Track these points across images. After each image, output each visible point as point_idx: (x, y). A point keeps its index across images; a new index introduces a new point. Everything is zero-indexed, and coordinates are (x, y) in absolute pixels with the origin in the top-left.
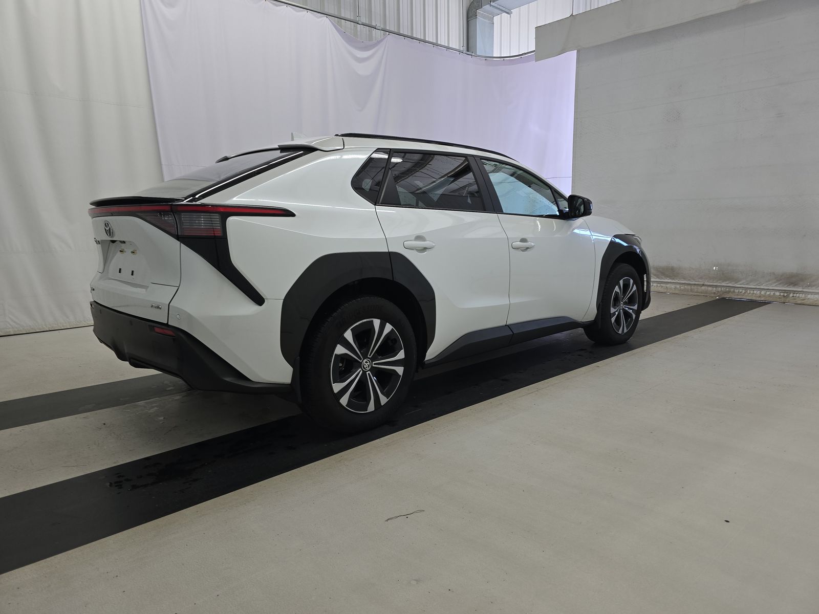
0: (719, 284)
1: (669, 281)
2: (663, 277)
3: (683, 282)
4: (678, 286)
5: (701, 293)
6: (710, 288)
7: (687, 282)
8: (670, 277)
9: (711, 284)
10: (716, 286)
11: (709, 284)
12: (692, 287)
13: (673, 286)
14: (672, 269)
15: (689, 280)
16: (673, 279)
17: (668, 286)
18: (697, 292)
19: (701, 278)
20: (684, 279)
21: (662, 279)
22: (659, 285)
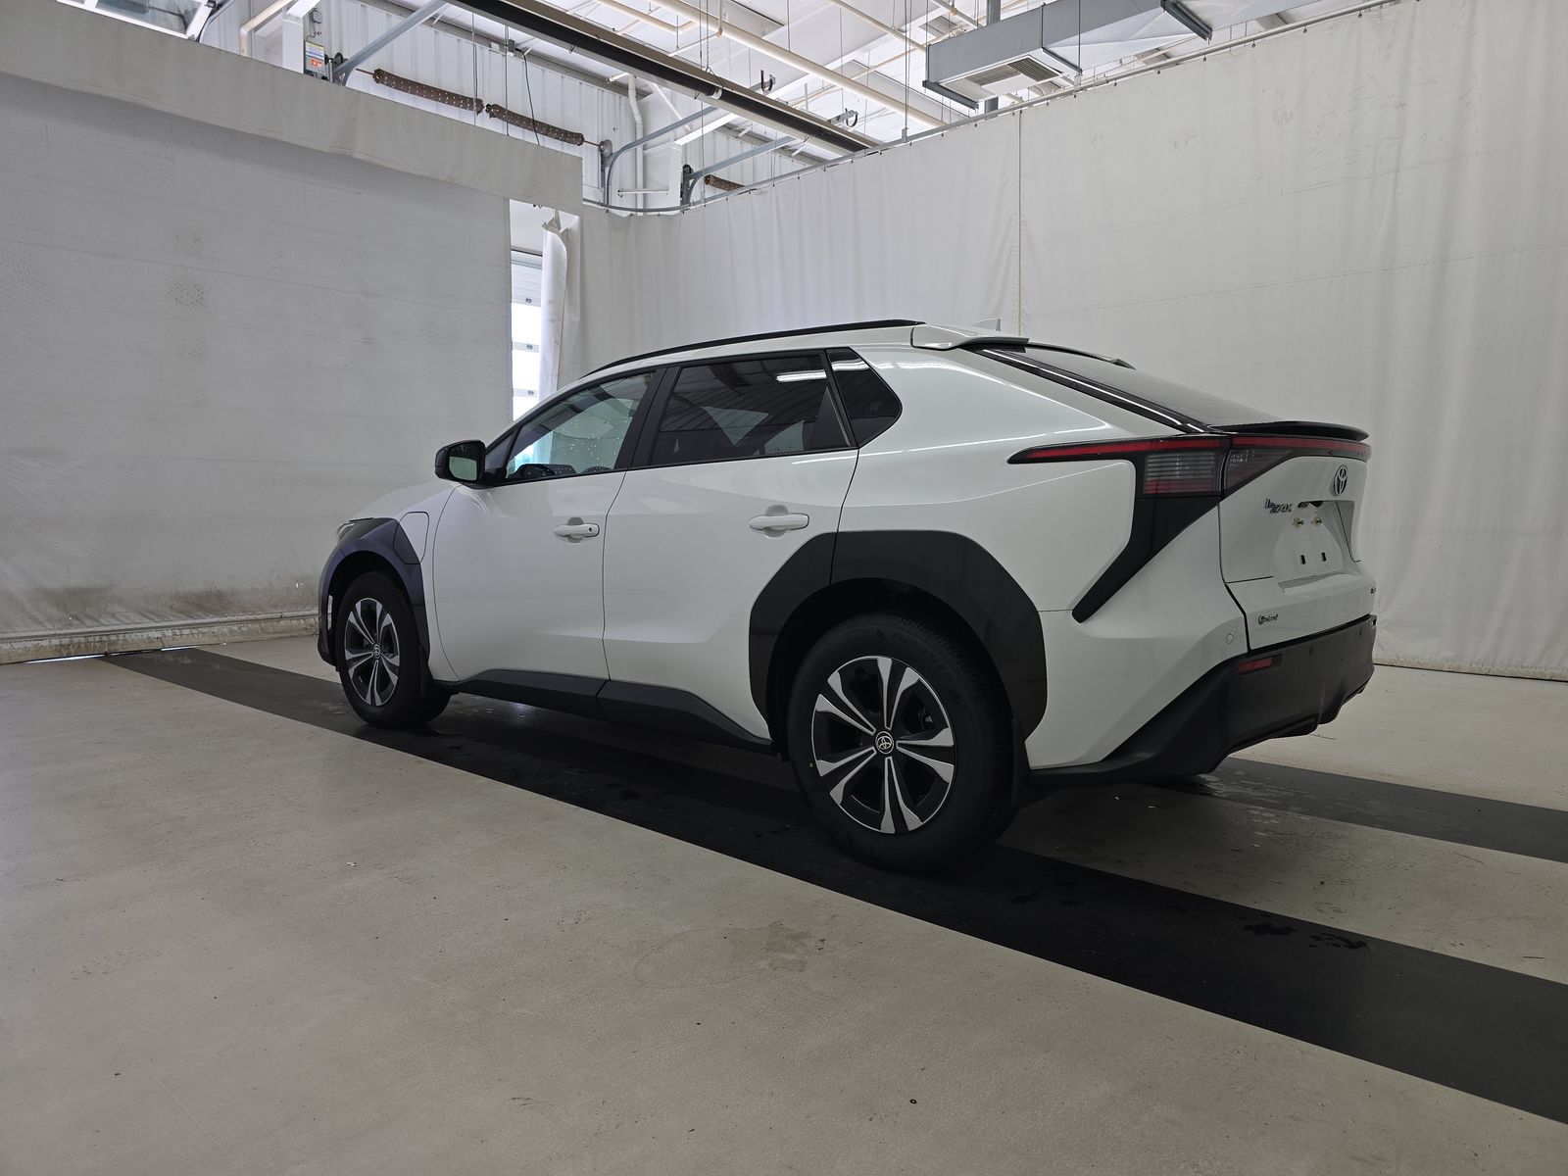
0: (308, 613)
1: (215, 620)
2: (200, 614)
3: (244, 618)
4: (236, 628)
5: (283, 632)
6: (295, 622)
7: (251, 617)
8: (215, 612)
9: (295, 614)
10: (303, 617)
11: (290, 614)
12: (263, 624)
13: (225, 629)
14: (219, 595)
15: (254, 613)
16: (223, 615)
17: (215, 629)
18: (275, 633)
19: (275, 606)
20: (244, 611)
21: (200, 617)
22: (195, 631)
